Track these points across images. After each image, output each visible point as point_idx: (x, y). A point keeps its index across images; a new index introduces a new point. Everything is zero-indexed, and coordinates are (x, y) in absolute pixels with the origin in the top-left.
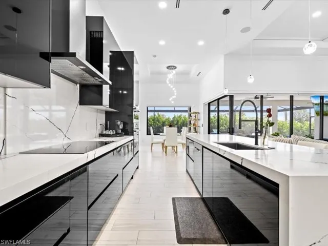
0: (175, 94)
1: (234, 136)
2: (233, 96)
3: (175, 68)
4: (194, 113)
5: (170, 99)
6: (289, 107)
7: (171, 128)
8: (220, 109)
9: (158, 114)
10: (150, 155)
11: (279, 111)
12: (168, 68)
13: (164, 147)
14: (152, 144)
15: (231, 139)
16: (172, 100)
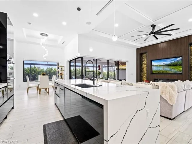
0: (47, 53)
1: (84, 80)
2: (83, 58)
3: (47, 36)
4: (61, 66)
5: (44, 56)
6: (107, 66)
7: (44, 76)
8: (76, 65)
9: (34, 66)
10: (26, 96)
11: (103, 67)
12: (41, 34)
13: (39, 90)
14: (28, 88)
15: (82, 82)
16: (45, 57)
